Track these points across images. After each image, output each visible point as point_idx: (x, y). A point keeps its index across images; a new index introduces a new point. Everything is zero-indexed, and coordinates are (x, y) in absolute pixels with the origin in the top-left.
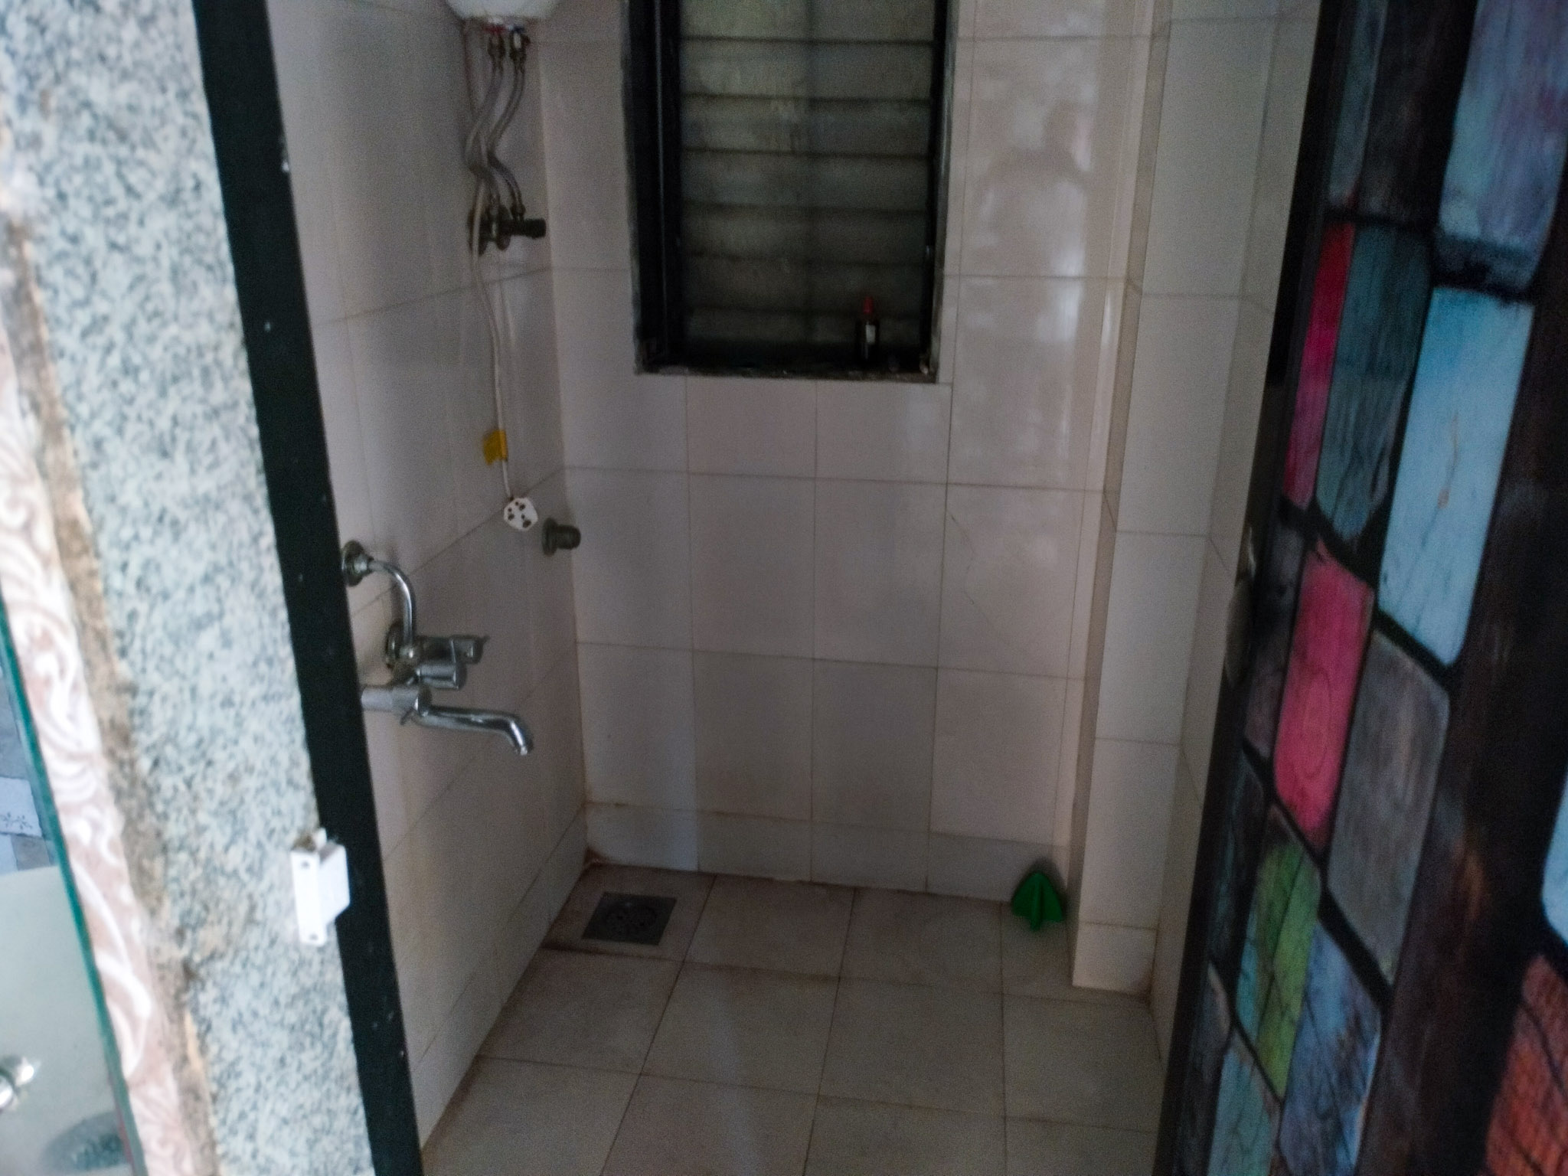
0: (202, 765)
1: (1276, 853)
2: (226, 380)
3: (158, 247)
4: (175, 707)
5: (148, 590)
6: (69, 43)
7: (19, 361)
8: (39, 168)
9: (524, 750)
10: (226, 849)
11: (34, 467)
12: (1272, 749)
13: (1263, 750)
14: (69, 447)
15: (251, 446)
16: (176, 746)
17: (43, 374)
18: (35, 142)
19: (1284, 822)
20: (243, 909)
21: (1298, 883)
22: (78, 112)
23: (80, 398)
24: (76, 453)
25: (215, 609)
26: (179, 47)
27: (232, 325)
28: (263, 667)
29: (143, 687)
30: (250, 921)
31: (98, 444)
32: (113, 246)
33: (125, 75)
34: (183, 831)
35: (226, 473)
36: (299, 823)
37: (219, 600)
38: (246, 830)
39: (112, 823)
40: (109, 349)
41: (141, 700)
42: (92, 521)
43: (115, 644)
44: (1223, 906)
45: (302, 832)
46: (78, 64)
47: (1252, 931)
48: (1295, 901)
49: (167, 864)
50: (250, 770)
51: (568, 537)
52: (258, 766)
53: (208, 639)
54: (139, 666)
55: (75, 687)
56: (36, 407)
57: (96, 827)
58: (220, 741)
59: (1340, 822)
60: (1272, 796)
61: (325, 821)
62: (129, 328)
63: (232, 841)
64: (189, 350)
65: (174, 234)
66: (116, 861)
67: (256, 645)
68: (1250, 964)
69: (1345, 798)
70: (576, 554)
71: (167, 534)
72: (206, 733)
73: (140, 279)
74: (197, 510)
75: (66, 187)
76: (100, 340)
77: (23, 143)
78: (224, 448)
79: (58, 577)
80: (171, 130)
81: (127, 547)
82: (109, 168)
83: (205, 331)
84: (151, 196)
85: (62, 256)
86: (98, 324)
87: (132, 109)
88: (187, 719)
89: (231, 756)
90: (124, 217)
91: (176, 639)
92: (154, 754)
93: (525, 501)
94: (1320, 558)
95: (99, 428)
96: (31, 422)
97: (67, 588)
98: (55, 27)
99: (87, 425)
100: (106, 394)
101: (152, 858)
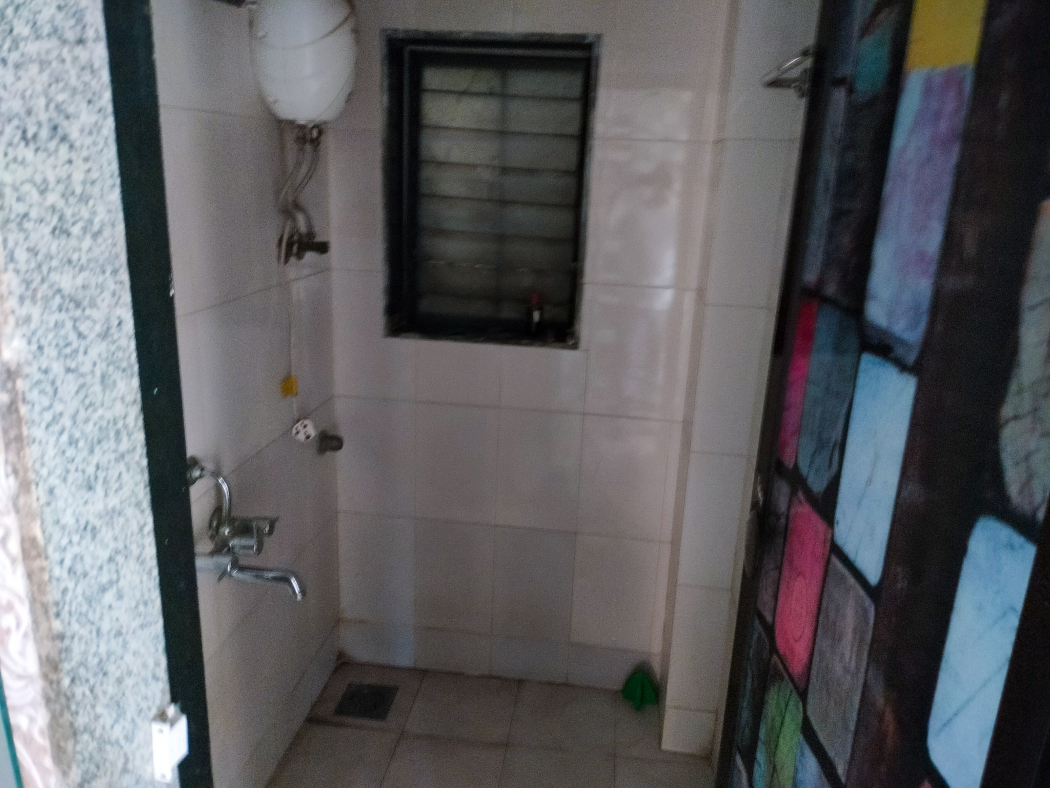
0: (101, 676)
1: (776, 686)
2: (129, 435)
3: (95, 364)
4: (86, 643)
5: (75, 573)
6: (51, 258)
7: (7, 446)
8: (29, 334)
9: (299, 597)
10: (112, 727)
11: (10, 504)
12: (774, 618)
13: (769, 619)
14: (34, 497)
15: (142, 471)
16: (86, 667)
17: (22, 454)
18: (28, 320)
19: (781, 667)
20: (120, 764)
21: (790, 707)
22: (54, 295)
23: (43, 465)
24: (38, 499)
25: (115, 577)
26: (114, 245)
27: (135, 401)
28: (141, 608)
29: (68, 634)
30: (125, 770)
31: (51, 491)
32: (68, 370)
33: (82, 269)
34: (87, 720)
35: (126, 492)
36: (158, 702)
37: (117, 571)
38: (125, 713)
39: (42, 718)
40: (61, 432)
41: (67, 642)
42: (45, 538)
43: (53, 610)
44: (745, 715)
45: (159, 708)
46: (56, 269)
47: (762, 734)
48: (788, 720)
49: (76, 742)
50: (129, 673)
51: (335, 443)
52: (135, 671)
53: (109, 597)
54: (67, 620)
55: (25, 635)
56: (15, 472)
57: (32, 720)
58: (112, 658)
59: (814, 672)
60: (774, 649)
61: (174, 700)
62: (74, 418)
63: (116, 721)
64: (108, 422)
65: (104, 355)
66: (43, 741)
67: (138, 594)
68: (761, 756)
69: (816, 658)
70: (340, 454)
71: (89, 535)
72: (104, 656)
73: (82, 386)
74: (107, 519)
75: (43, 342)
76: (56, 428)
77: (20, 322)
78: (126, 477)
79: (20, 570)
80: (107, 295)
81: (65, 549)
82: (69, 325)
83: (119, 409)
84: (92, 336)
85: (39, 382)
86: (55, 419)
87: (84, 287)
88: (93, 649)
89: (119, 667)
90: (76, 351)
91: (89, 601)
92: (72, 675)
93: (307, 422)
94: (800, 502)
95: (54, 481)
96: (12, 480)
97: (25, 577)
98: (43, 251)
99: (45, 481)
100: (58, 460)
101: (66, 740)
